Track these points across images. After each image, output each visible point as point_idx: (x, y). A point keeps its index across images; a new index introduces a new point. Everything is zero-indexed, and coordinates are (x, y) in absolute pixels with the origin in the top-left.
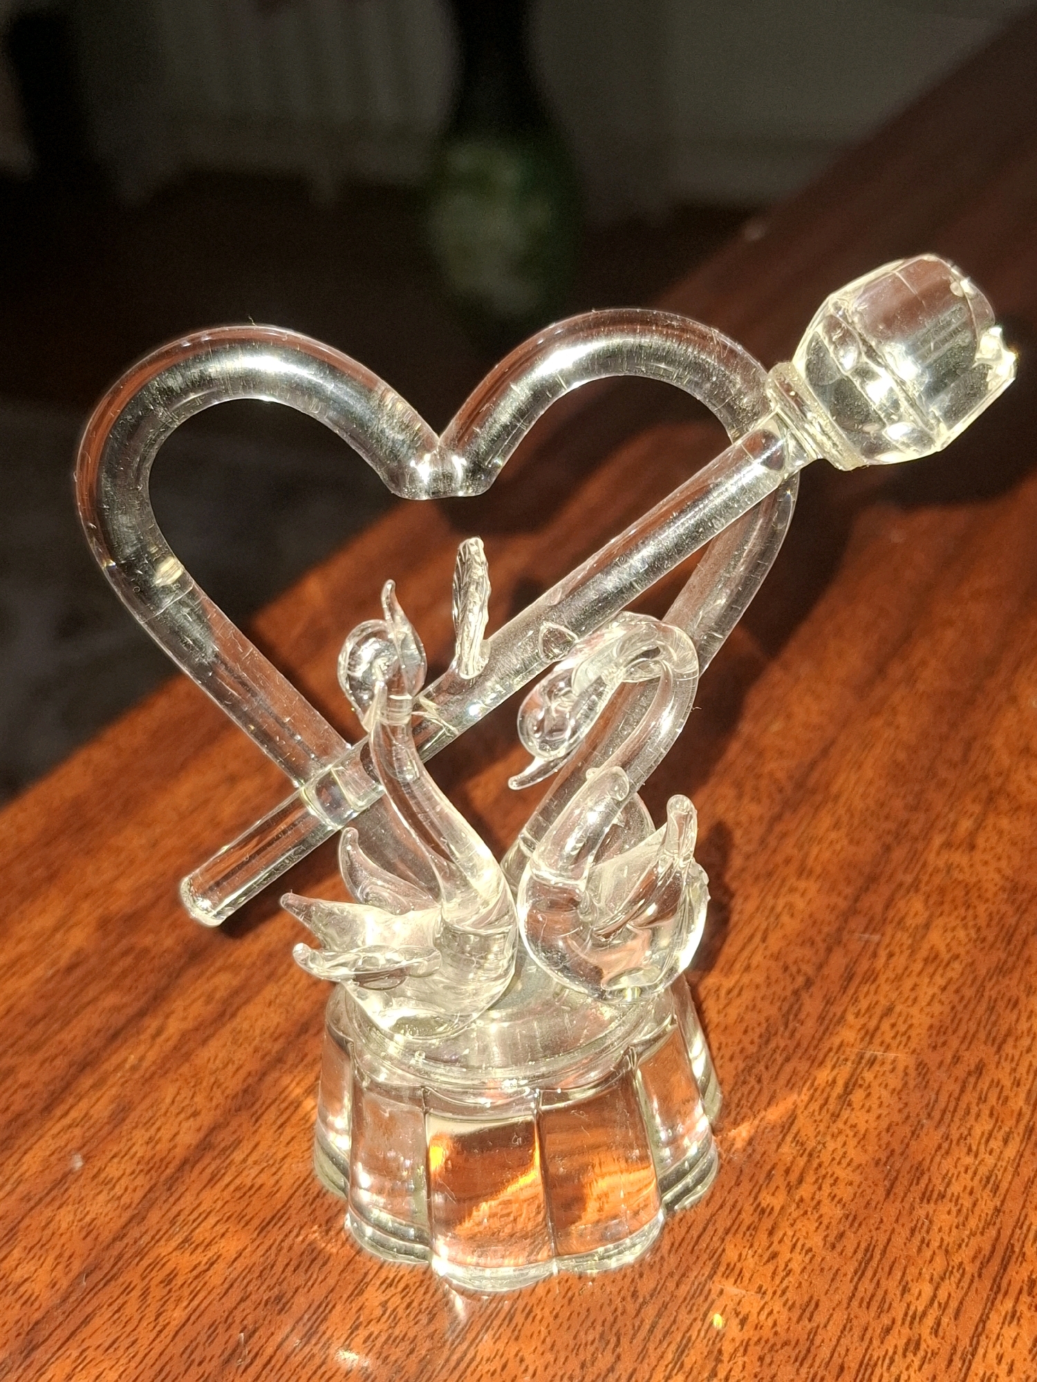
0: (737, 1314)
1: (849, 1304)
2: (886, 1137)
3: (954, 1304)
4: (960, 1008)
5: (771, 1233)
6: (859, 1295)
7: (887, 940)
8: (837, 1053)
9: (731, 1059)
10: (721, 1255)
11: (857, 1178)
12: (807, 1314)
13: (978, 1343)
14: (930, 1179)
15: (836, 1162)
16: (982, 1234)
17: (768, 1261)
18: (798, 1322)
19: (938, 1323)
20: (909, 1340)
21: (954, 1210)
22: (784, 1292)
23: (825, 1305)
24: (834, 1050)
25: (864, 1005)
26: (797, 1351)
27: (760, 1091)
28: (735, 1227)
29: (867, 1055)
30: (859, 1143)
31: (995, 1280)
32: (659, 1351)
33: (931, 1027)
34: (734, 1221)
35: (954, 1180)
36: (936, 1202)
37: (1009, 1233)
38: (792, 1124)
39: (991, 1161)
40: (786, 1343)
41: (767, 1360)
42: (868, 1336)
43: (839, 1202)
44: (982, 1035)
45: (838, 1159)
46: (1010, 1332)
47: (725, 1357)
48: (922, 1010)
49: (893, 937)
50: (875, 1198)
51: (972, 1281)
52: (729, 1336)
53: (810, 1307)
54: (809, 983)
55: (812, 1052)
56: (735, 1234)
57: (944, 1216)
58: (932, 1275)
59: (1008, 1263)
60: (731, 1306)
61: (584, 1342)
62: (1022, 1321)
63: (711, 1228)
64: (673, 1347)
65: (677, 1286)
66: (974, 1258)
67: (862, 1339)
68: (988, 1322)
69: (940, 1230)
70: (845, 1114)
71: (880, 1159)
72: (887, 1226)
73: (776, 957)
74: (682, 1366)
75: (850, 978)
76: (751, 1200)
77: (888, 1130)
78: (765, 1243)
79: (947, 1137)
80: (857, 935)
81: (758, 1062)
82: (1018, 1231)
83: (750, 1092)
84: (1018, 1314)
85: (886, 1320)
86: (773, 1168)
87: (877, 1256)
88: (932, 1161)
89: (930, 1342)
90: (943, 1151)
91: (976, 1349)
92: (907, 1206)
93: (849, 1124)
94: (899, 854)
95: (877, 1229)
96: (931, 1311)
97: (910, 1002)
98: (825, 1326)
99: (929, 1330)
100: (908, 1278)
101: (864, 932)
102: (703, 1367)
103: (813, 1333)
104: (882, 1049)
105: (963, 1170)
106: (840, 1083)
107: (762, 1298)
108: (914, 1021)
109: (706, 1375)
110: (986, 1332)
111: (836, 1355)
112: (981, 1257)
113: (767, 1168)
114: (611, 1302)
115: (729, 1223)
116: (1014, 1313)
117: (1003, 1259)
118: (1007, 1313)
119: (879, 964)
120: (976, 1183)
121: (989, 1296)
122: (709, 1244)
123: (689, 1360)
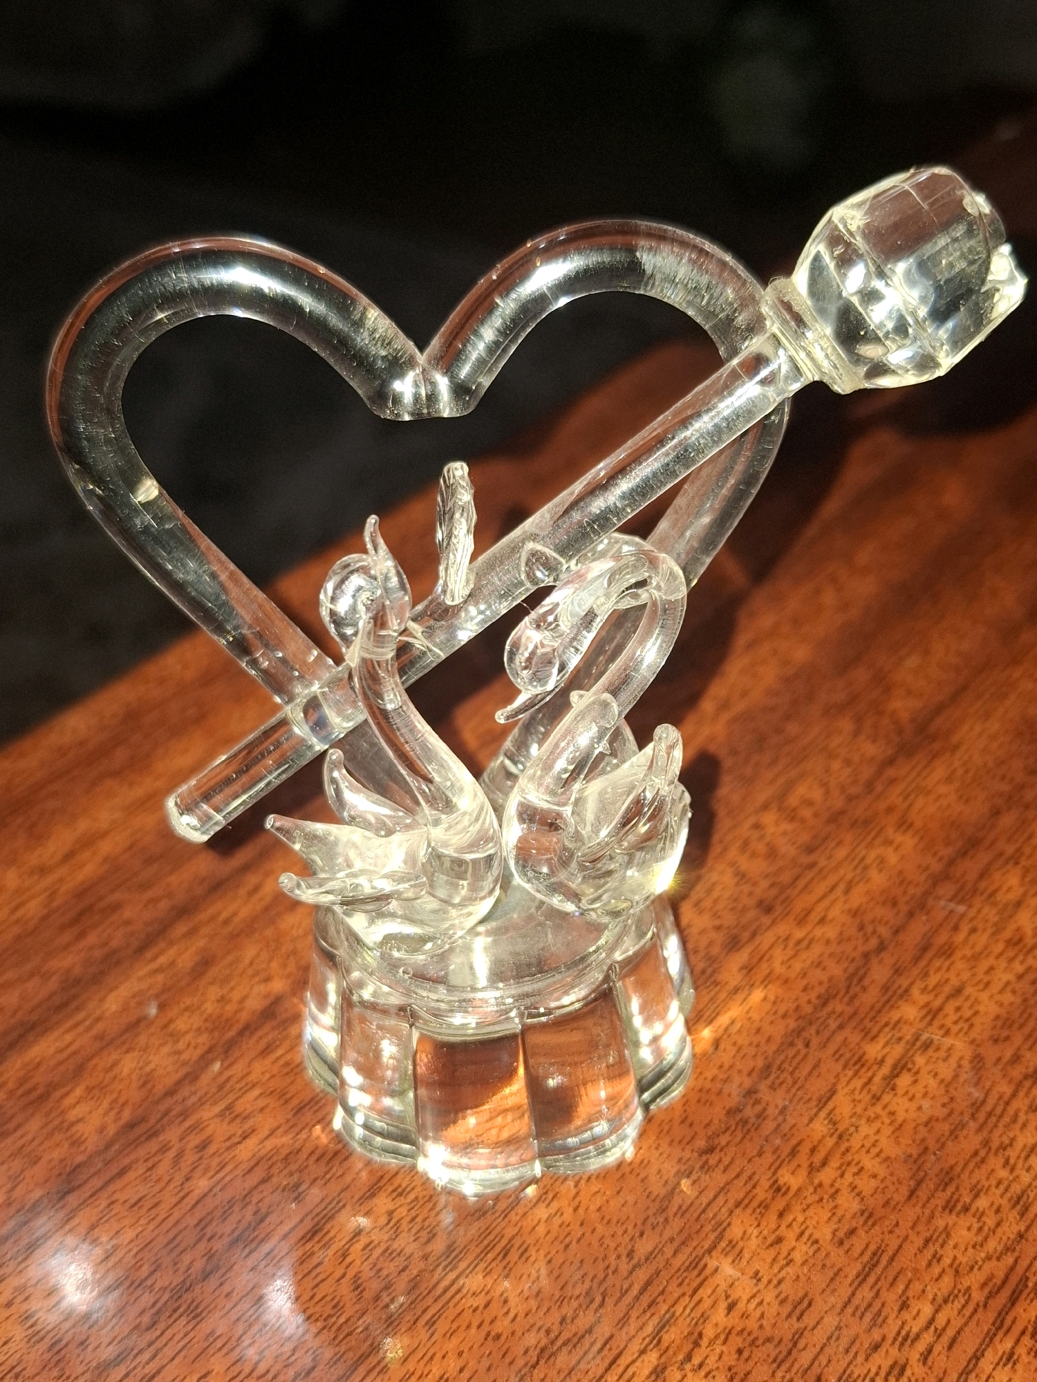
0: (727, 1297)
1: (842, 1310)
2: (923, 1132)
3: (950, 1332)
5: (781, 1215)
6: (856, 1301)
7: (972, 913)
8: (893, 1028)
9: (784, 1016)
10: (725, 1229)
11: (882, 1171)
12: (798, 1312)
14: (957, 1188)
15: (864, 1150)
16: (998, 1259)
17: (771, 1245)
18: (787, 1319)
19: (930, 1351)
20: (896, 1362)
21: (976, 1226)
22: (779, 1282)
23: (819, 1306)
24: (891, 1026)
25: (934, 979)
26: (777, 1351)
27: (805, 1056)
28: (746, 1201)
29: (925, 1036)
30: (893, 1132)
31: (1000, 1314)
32: (641, 1321)
33: (997, 1017)
34: (747, 1194)
35: (982, 1194)
36: (958, 1215)
37: (1025, 1263)
38: (829, 1099)
39: (1026, 1178)
40: (768, 1340)
41: (746, 1354)
42: (854, 1349)
43: (858, 1195)
45: (868, 1145)
46: (1003, 1374)
47: (705, 1342)
48: (992, 996)
49: (979, 911)
50: (896, 1197)
51: (976, 1311)
52: (714, 1319)
53: (801, 1306)
54: (881, 948)
55: (867, 1023)
56: (744, 1209)
57: (963, 1232)
58: (936, 1295)
59: (1017, 1299)
60: (723, 1286)
61: (570, 1294)
62: (1018, 1366)
63: (721, 1200)
64: (655, 1320)
65: (675, 1254)
66: (985, 1284)
67: (847, 1351)
68: (982, 1360)
69: (955, 1247)
70: (886, 1098)
71: (910, 1156)
72: (901, 1231)
73: (855, 913)
74: (659, 1341)
75: (925, 949)
76: (770, 1173)
77: (926, 1124)
78: (773, 1225)
79: (986, 1143)
80: (942, 903)
81: (811, 1024)
83: (794, 1057)
84: (1015, 1357)
85: (876, 1335)
86: (799, 1144)
87: (884, 1262)
88: (966, 1165)
89: (916, 1370)
90: (978, 1158)
92: (927, 1212)
93: (887, 1110)
94: (1007, 820)
95: (891, 1232)
96: (925, 1335)
97: (981, 986)
98: (813, 1329)
99: (918, 1356)
100: (910, 1293)
101: (951, 900)
102: (679, 1348)
103: (800, 1333)
104: (942, 1032)
105: (994, 1183)
106: (889, 1062)
107: (756, 1285)
108: (981, 1008)
109: (681, 1357)
110: (977, 1370)
111: (816, 1363)
112: (990, 1286)
113: (794, 1142)
114: (605, 1257)
115: (742, 1195)
116: (1012, 1354)
117: (1014, 1292)
118: (1004, 1352)
119: (960, 937)
120: (1004, 1202)
121: (990, 1330)
122: (715, 1215)
123: (667, 1338)
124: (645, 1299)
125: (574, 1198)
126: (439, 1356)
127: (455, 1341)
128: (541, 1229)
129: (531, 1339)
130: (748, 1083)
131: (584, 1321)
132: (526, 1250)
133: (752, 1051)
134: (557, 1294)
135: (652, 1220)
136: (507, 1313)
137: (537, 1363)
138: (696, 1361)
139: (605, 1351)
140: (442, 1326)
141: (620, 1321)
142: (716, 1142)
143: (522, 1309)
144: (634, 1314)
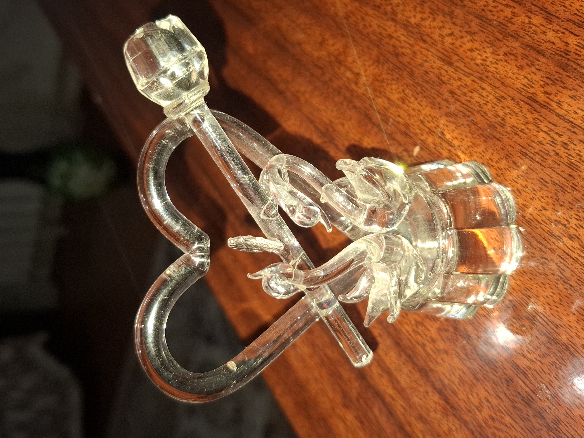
1: (543, 166)
2: (475, 136)
3: (550, 126)
4: (425, 94)
6: (540, 161)
7: (392, 116)
8: (437, 146)
11: (491, 151)
12: (545, 183)
13: (568, 120)
14: (496, 123)
15: (483, 157)
16: (522, 108)
17: (520, 193)
18: (548, 188)
19: (557, 133)
20: (563, 146)
21: (510, 116)
22: (534, 190)
23: (543, 176)
25: (418, 131)
26: (560, 191)
29: (440, 135)
30: (476, 147)
31: (542, 107)
32: (552, 244)
33: (431, 107)
35: (498, 114)
36: (506, 123)
37: (523, 97)
39: (491, 97)
40: (556, 194)
41: (562, 203)
42: (558, 162)
43: (500, 160)
44: (438, 88)
45: (481, 156)
46: (565, 106)
47: (559, 219)
48: (424, 109)
49: (392, 114)
50: (500, 146)
51: (541, 116)
52: (550, 216)
53: (543, 182)
57: (512, 121)
58: (536, 131)
59: (536, 100)
60: (537, 212)
61: (543, 271)
62: (561, 100)
64: (551, 238)
66: (531, 112)
67: (559, 165)
68: (560, 114)
69: (518, 124)
71: (484, 140)
72: (513, 144)
75: (407, 134)
77: (472, 134)
79: (478, 112)
80: (389, 127)
82: (523, 93)
85: (552, 154)
87: (525, 150)
88: (487, 120)
89: (565, 139)
90: (484, 115)
91: (570, 121)
92: (505, 134)
93: (467, 148)
94: (358, 103)
95: (513, 148)
96: (551, 135)
97: (420, 113)
98: (551, 178)
99: (559, 138)
100: (536, 141)
101: (388, 124)
102: (561, 229)
103: (554, 183)
104: (437, 128)
105: (493, 109)
106: (449, 148)
108: (428, 113)
109: (564, 228)
110: (564, 115)
111: (564, 176)
112: (532, 110)
116: (557, 102)
117: (533, 102)
118: (557, 105)
119: (402, 121)
120: (500, 105)
121: (548, 111)
124: (544, 242)
126: (569, 323)
127: (563, 317)
129: (561, 287)
131: (552, 265)
132: (527, 289)
134: (543, 276)
136: (551, 296)
137: (570, 284)
138: (566, 222)
140: (558, 322)
141: (552, 252)
144: (549, 246)
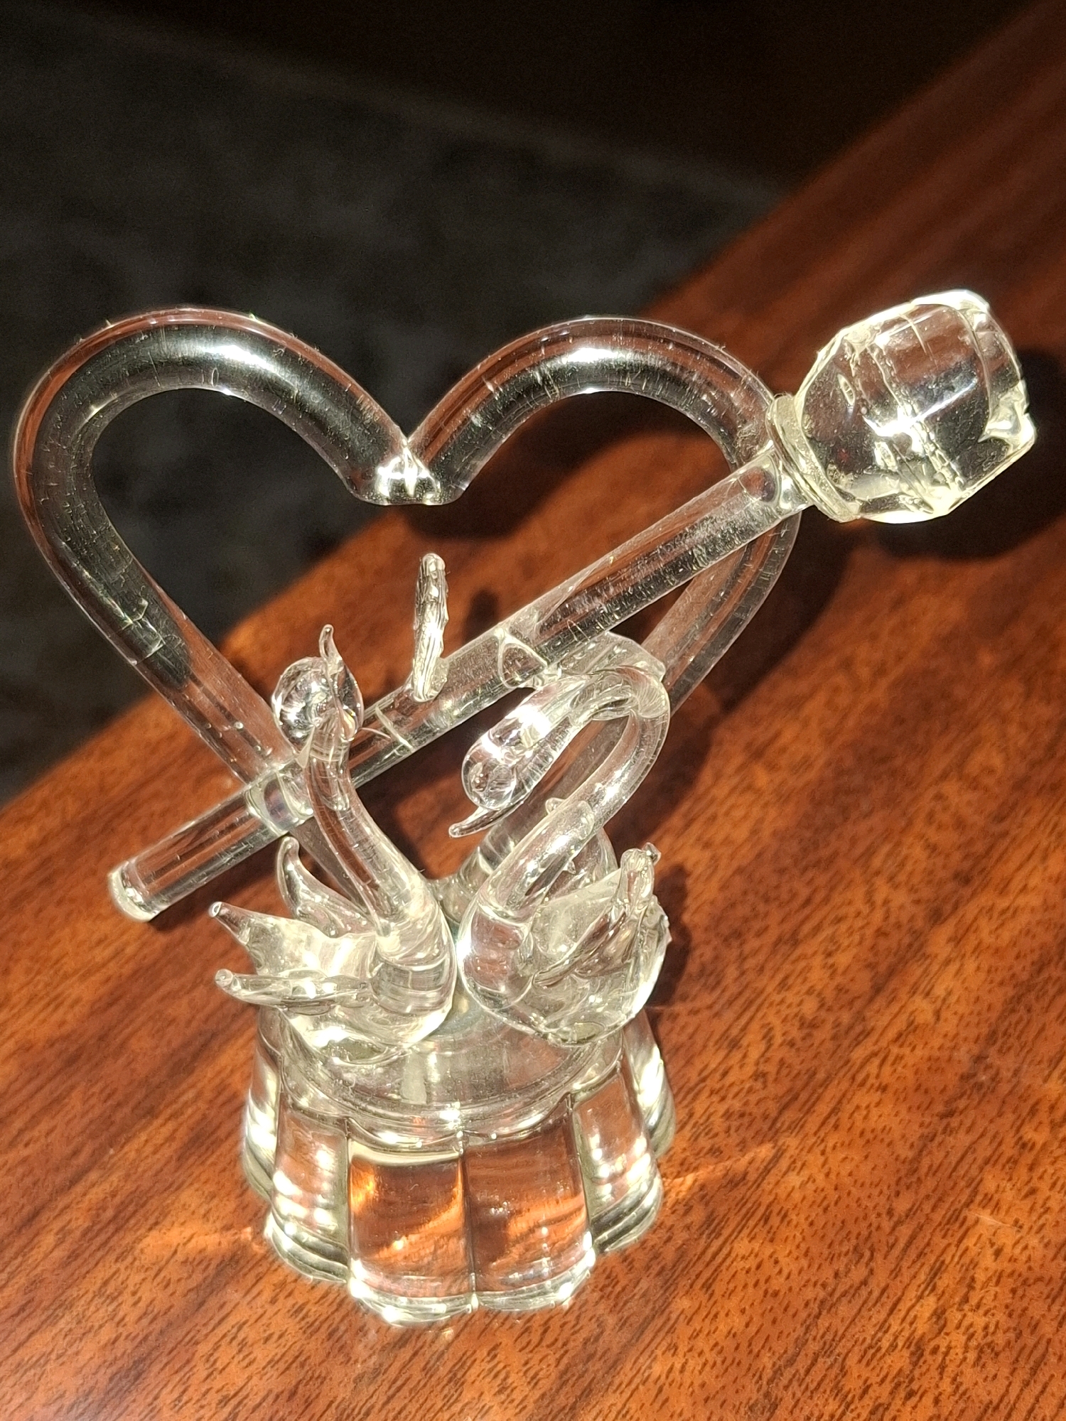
5: (1031, 1169)
9: (1001, 985)
10: (978, 1184)
17: (1026, 1196)
18: (1053, 1260)
22: (1040, 1229)
26: (1049, 1288)
27: (1029, 1022)
28: (994, 1158)
34: (994, 1153)
38: (1060, 1059)
41: (1020, 1292)
47: (978, 1285)
52: (983, 1264)
56: (994, 1165)
60: (987, 1235)
63: (969, 1158)
64: (926, 1269)
65: (934, 1208)
76: (1011, 1134)
78: (1025, 1177)
83: (1017, 1023)
86: (1037, 1103)
102: (955, 1291)
109: (957, 1299)
113: (1031, 1101)
114: (865, 1217)
115: (988, 1153)
122: (967, 1172)
123: (941, 1284)
124: (913, 1253)
125: (823, 1165)
126: (722, 1314)
127: (735, 1300)
128: (797, 1196)
129: (809, 1293)
130: (976, 1050)
131: (858, 1273)
132: (785, 1216)
133: (975, 1020)
134: (826, 1252)
135: (904, 1180)
136: (780, 1272)
137: (820, 1314)
138: (973, 1301)
139: (884, 1299)
140: (719, 1288)
141: (892, 1272)
142: (954, 1105)
143: (794, 1268)
144: (905, 1264)
